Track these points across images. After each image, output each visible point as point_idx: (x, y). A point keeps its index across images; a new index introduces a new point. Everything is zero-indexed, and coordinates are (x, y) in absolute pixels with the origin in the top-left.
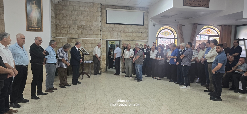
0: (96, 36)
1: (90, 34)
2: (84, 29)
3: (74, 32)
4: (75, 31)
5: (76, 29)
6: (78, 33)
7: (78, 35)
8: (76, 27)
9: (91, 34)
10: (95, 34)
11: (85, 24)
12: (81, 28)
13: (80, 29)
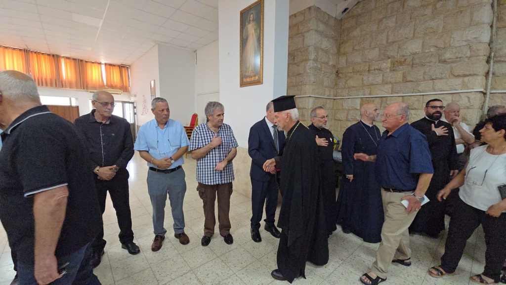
0: (463, 82)
1: (434, 77)
2: (413, 64)
3: (379, 79)
4: (383, 75)
5: (388, 70)
6: (392, 80)
7: (390, 86)
8: (386, 64)
9: (436, 79)
10: (458, 76)
11: (419, 50)
12: (401, 65)
13: (401, 67)
